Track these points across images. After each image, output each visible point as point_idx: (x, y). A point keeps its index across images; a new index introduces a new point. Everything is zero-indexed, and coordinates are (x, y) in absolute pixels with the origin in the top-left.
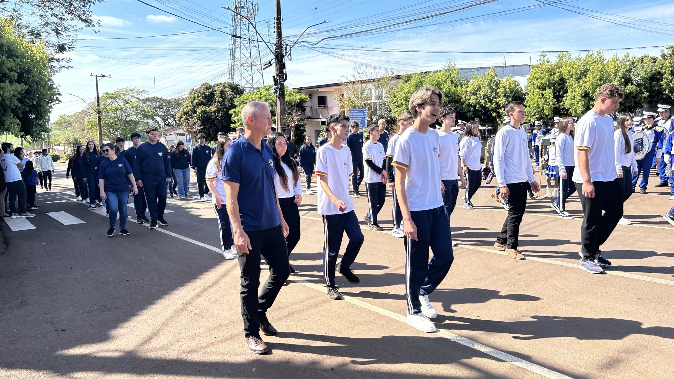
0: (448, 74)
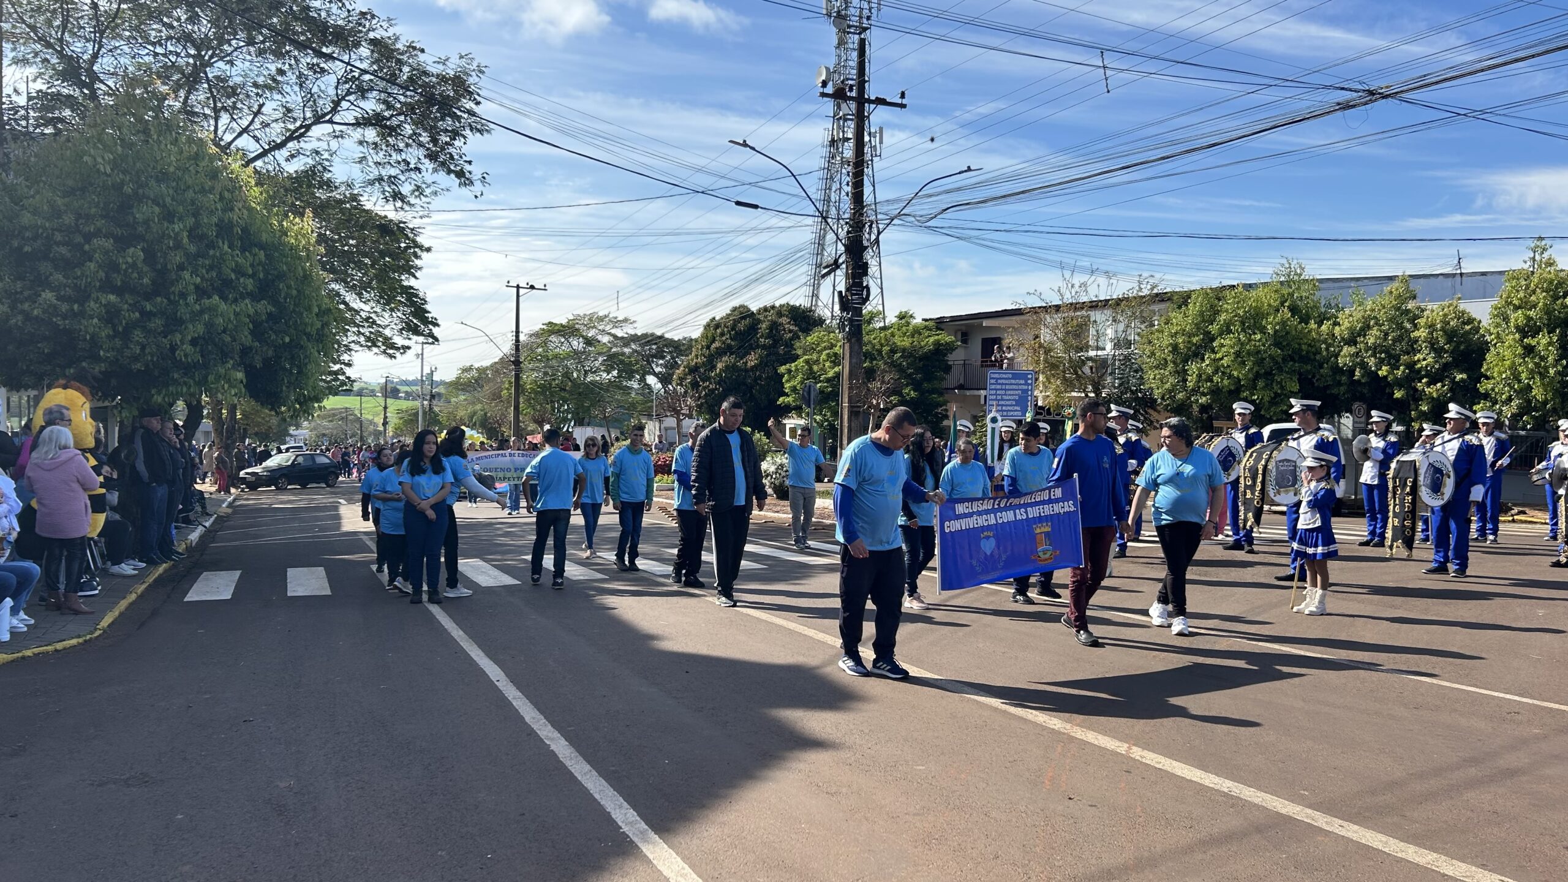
0: (1285, 291)
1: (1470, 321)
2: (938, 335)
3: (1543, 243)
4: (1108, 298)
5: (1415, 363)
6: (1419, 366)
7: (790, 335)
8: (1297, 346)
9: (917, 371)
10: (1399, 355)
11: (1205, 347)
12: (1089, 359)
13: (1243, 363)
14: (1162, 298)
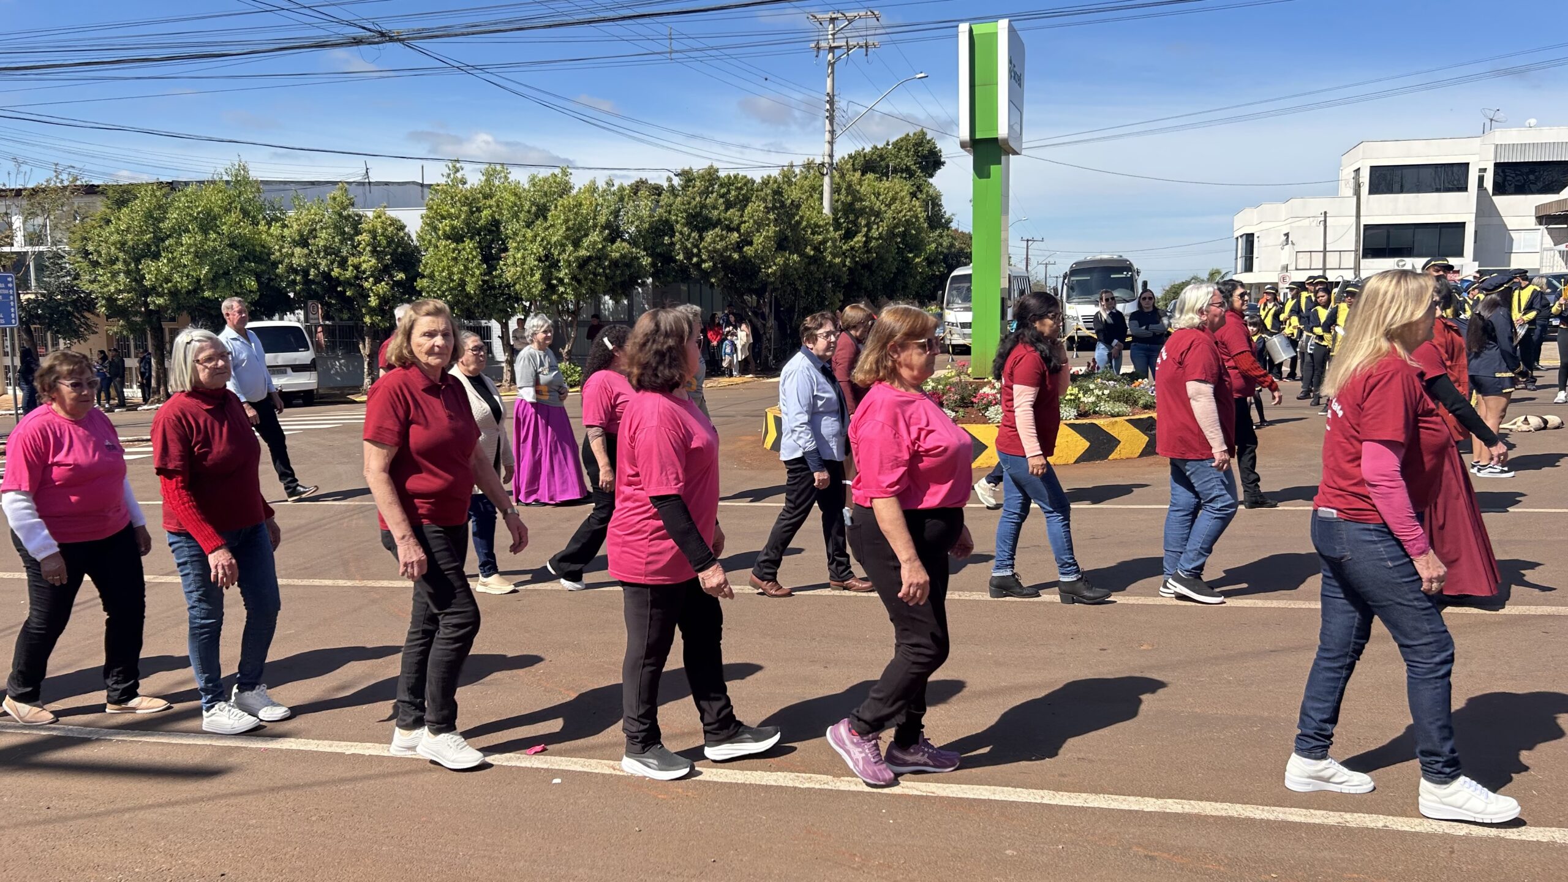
0: (231, 192)
5: (360, 263)
6: (364, 266)
8: (251, 247)
10: (347, 256)
13: (202, 263)
14: (90, 190)
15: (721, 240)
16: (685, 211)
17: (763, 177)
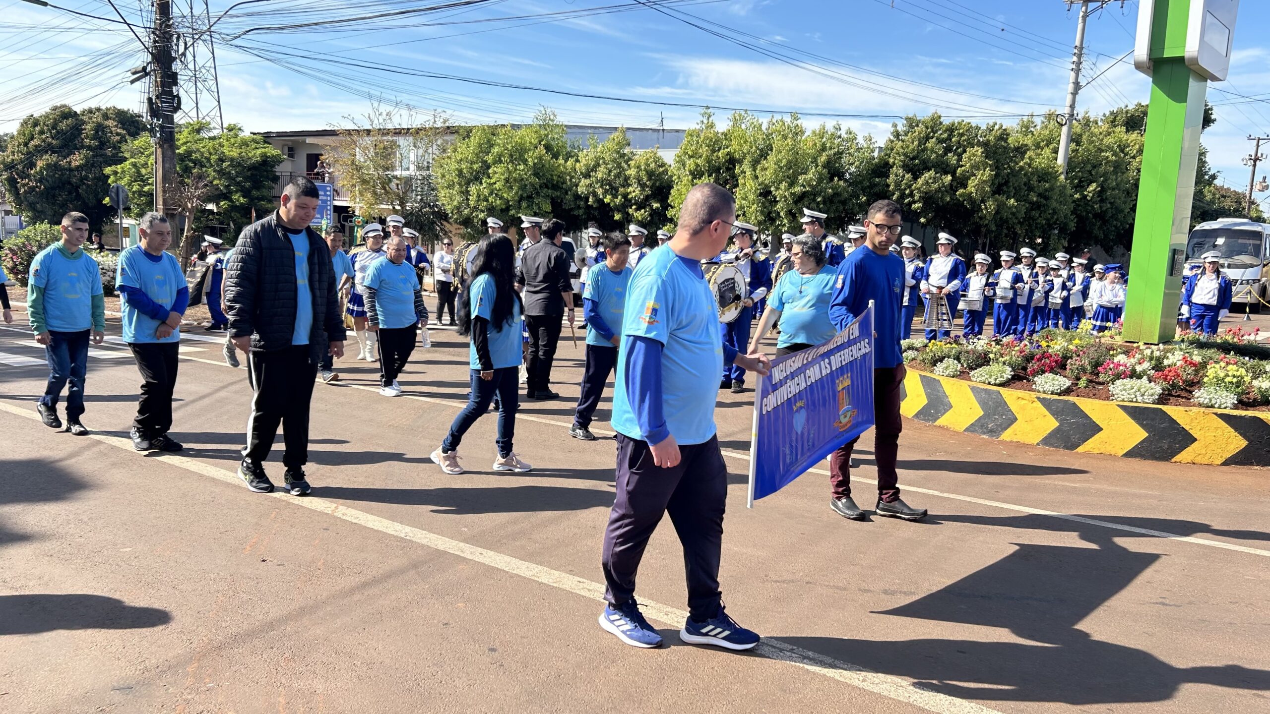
0: (543, 132)
1: (663, 165)
2: (265, 148)
3: (709, 111)
4: (410, 127)
5: (628, 194)
7: (119, 138)
8: (550, 176)
9: (246, 179)
10: (618, 187)
11: (484, 173)
12: (396, 177)
13: (511, 188)
14: (451, 130)
15: (934, 182)
16: (905, 155)
17: (988, 124)
